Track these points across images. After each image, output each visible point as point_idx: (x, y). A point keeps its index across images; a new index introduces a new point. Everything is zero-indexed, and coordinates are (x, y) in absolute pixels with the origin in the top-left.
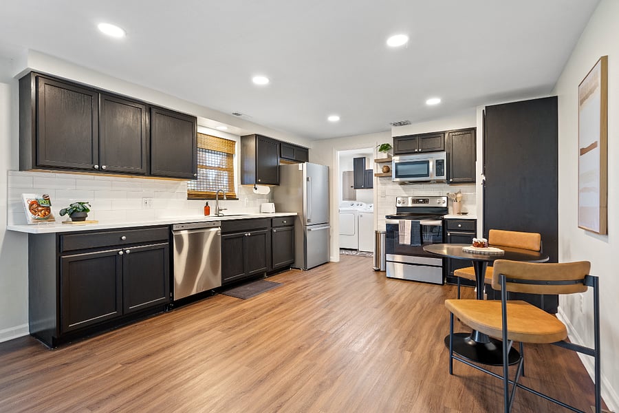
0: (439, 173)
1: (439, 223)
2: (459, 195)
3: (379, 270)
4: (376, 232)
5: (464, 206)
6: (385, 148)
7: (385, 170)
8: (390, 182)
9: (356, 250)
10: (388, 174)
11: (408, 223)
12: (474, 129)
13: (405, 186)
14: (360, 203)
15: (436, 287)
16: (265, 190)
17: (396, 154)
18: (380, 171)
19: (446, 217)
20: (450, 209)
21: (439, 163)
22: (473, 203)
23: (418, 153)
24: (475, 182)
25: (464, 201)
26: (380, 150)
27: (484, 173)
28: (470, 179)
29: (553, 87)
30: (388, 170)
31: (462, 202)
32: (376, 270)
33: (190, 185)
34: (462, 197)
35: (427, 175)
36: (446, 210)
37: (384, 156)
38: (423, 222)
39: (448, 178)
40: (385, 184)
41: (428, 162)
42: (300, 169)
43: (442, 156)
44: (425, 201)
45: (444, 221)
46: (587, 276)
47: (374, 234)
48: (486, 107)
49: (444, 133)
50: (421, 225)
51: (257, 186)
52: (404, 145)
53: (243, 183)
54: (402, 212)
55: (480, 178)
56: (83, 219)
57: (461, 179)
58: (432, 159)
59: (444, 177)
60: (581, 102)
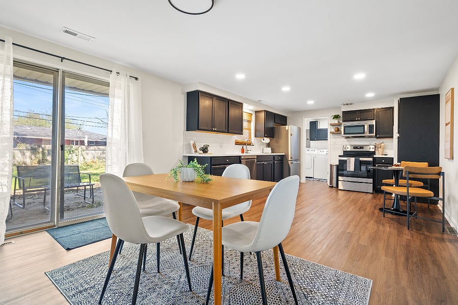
0: (371, 131)
1: (371, 159)
2: (382, 145)
3: (332, 187)
4: (331, 165)
5: (385, 151)
6: (336, 117)
7: (336, 129)
8: (340, 137)
9: (312, 178)
10: (339, 132)
11: (353, 160)
12: (393, 108)
13: (349, 139)
14: (313, 149)
15: (369, 194)
16: (267, 140)
17: (344, 121)
18: (333, 130)
19: (375, 156)
20: (377, 152)
21: (371, 127)
22: (392, 149)
23: (358, 120)
24: (393, 137)
25: (385, 148)
26: (334, 118)
27: (399, 133)
28: (390, 136)
29: (437, 89)
30: (338, 130)
31: (384, 148)
32: (330, 187)
33: (236, 137)
34: (384, 146)
35: (364, 133)
36: (374, 153)
37: (336, 121)
38: (361, 159)
39: (376, 135)
40: (336, 138)
41: (364, 126)
42: (287, 129)
43: (374, 122)
44: (362, 148)
45: (374, 159)
46: (440, 172)
47: (329, 167)
48: (400, 99)
49: (374, 109)
50: (360, 161)
51: (264, 138)
52: (349, 116)
53: (255, 137)
54: (347, 154)
55: (396, 135)
56: (207, 152)
57: (384, 136)
58: (367, 124)
59: (374, 134)
60: (446, 103)
